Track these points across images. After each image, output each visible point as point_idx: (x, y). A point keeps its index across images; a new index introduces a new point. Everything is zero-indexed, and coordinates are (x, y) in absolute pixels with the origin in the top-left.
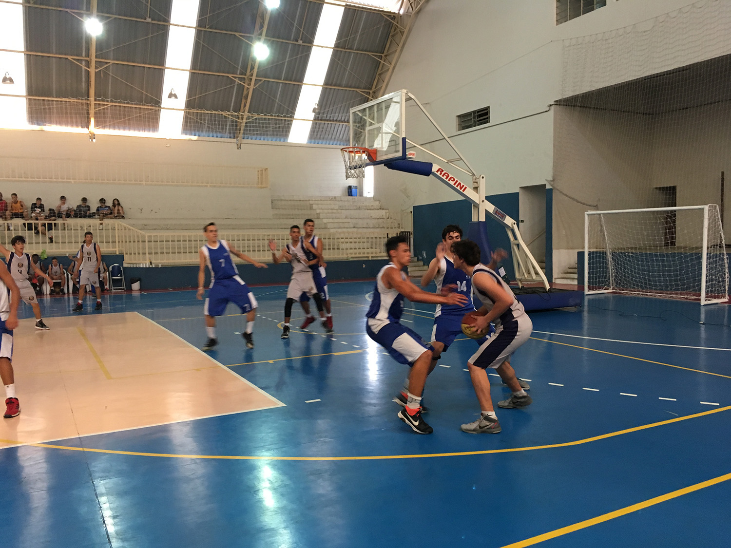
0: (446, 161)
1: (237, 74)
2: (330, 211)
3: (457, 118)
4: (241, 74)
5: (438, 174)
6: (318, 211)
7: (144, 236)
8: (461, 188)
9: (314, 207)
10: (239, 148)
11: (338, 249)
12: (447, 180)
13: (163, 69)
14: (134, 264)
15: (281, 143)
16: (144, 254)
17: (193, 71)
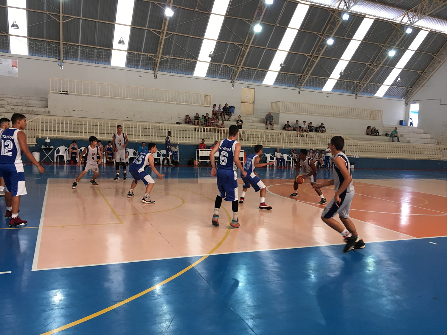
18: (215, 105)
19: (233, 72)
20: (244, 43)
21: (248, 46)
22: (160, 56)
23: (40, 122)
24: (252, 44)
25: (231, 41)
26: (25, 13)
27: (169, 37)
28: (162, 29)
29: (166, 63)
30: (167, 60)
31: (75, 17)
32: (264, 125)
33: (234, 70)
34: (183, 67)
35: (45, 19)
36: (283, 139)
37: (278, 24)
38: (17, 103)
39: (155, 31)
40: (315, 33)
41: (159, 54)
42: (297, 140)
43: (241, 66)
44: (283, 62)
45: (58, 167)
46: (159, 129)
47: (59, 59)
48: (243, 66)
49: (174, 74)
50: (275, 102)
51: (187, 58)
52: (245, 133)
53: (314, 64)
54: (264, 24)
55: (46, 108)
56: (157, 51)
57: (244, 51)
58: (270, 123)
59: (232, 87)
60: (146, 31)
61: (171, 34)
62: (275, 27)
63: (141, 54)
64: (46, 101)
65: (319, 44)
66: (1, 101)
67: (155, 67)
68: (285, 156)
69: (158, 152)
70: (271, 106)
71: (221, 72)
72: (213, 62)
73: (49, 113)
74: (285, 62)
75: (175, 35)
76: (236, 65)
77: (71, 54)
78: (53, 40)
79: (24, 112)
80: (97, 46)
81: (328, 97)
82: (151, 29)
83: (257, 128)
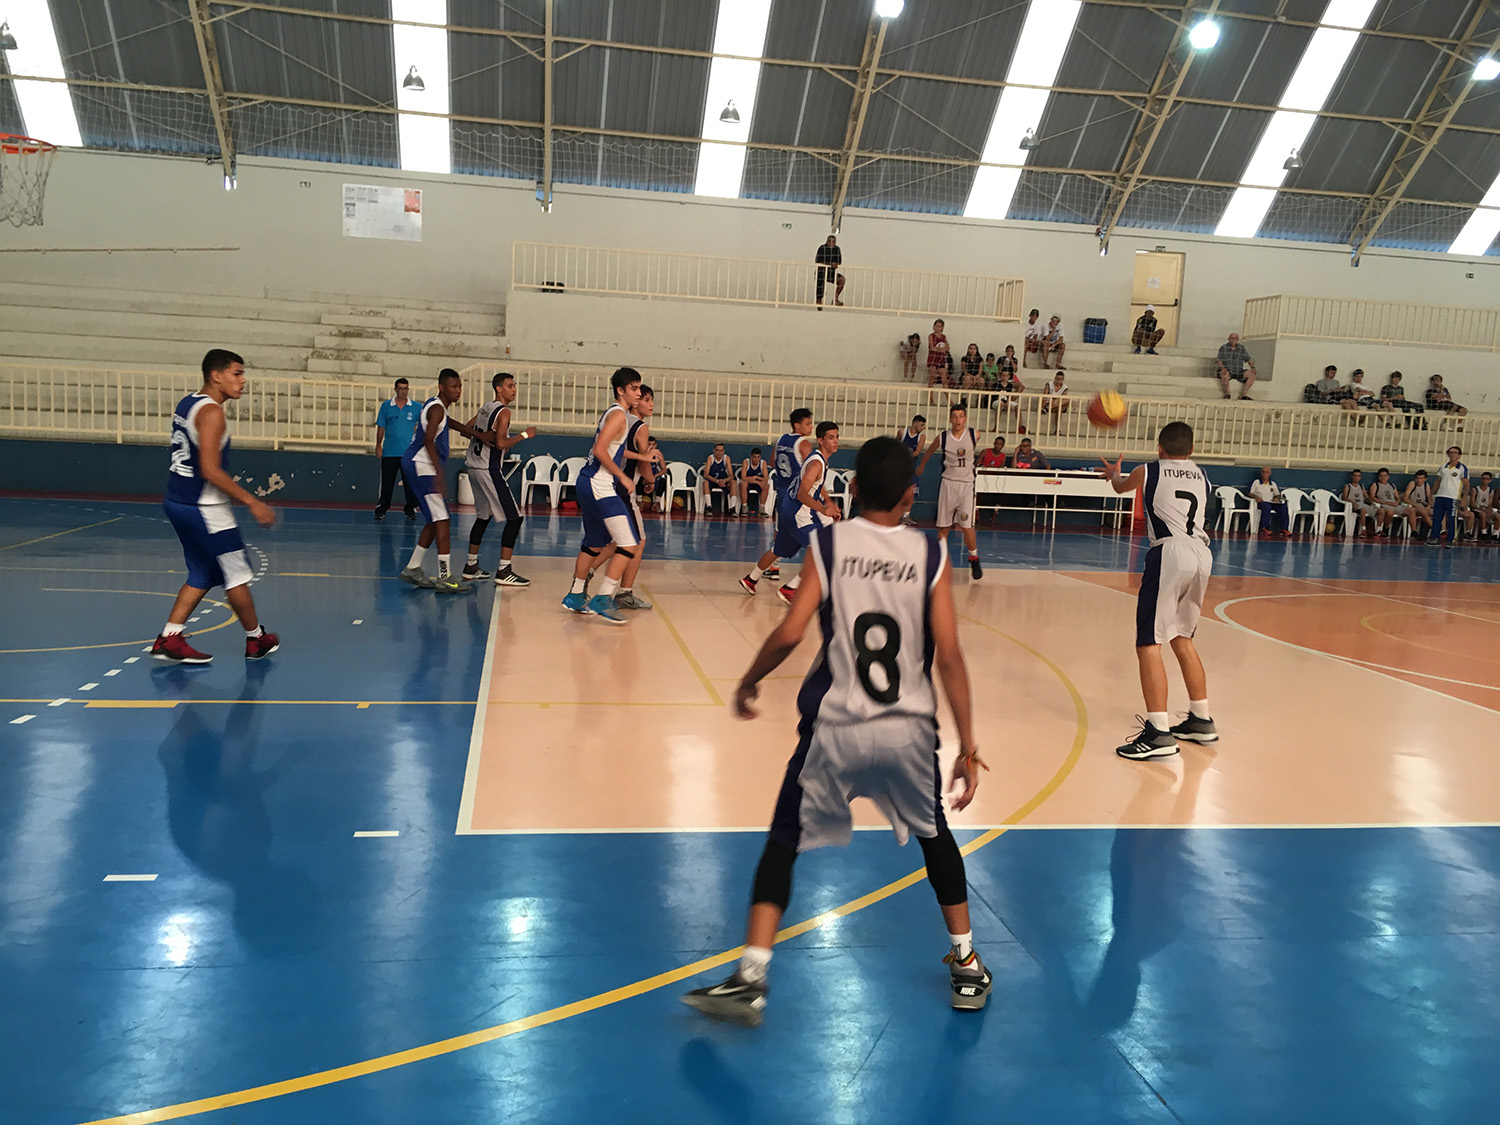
18: (1035, 314)
19: (1107, 199)
20: (1150, 92)
21: (1166, 100)
22: (853, 153)
23: (483, 380)
24: (1178, 95)
25: (1102, 89)
26: (442, 37)
27: (886, 88)
28: (862, 64)
29: (871, 178)
30: (875, 166)
31: (589, 43)
32: (1212, 383)
33: (1109, 191)
34: (928, 188)
35: (501, 55)
36: (1286, 435)
37: (1283, 15)
38: (419, 322)
39: (840, 71)
40: (1429, 40)
41: (849, 148)
42: (1342, 437)
43: (1137, 175)
44: (1295, 152)
45: (530, 520)
46: (843, 401)
47: (539, 182)
48: (1141, 173)
49: (896, 214)
50: (1262, 299)
51: (944, 158)
52: (1143, 414)
53: (1419, 153)
54: (1228, 17)
55: (502, 339)
56: (844, 140)
57: (1151, 121)
58: (1240, 376)
59: (1101, 250)
60: (810, 72)
61: (891, 76)
62: (1270, 26)
63: (791, 153)
64: (499, 314)
65: (1442, 79)
66: (375, 318)
67: (836, 191)
68: (1293, 497)
69: (837, 477)
70: (1246, 315)
71: (1063, 199)
72: (1035, 165)
73: (507, 352)
74: (1305, 152)
75: (907, 81)
76: (1118, 170)
77: (576, 164)
78: (523, 120)
79: (437, 349)
80: (654, 133)
81: (1470, 276)
82: (826, 67)
83: (1189, 393)
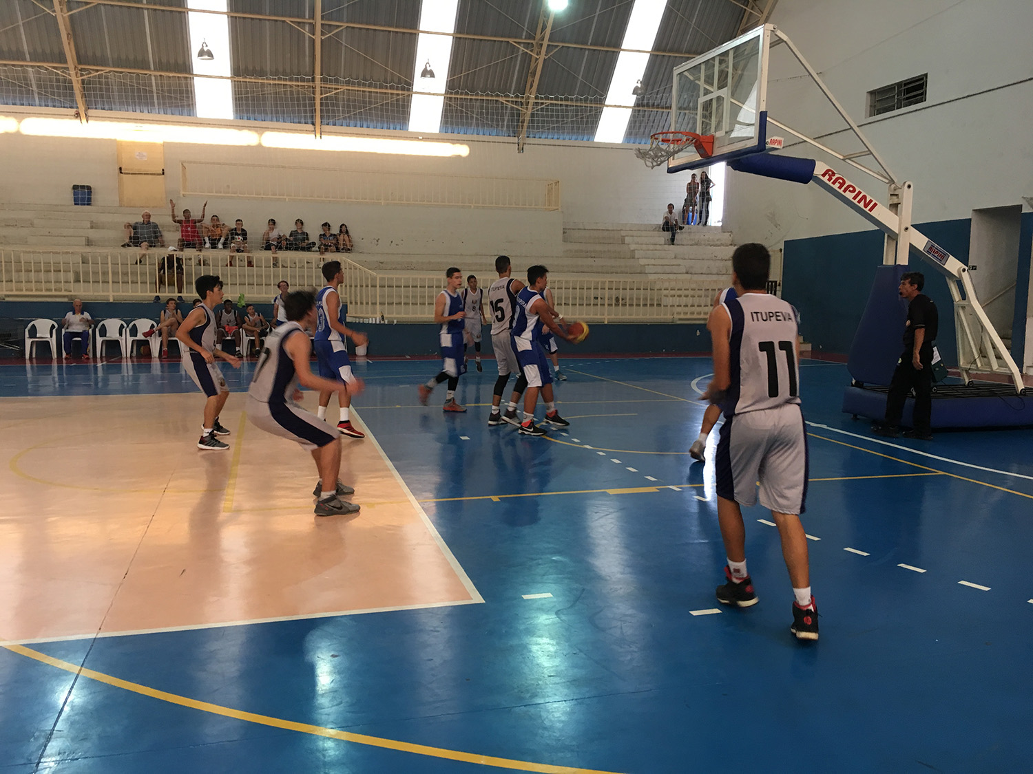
0: (841, 157)
1: (521, 38)
2: (652, 247)
3: (869, 95)
4: (530, 37)
5: (825, 179)
6: (633, 247)
7: (374, 279)
8: (866, 206)
9: (627, 240)
10: (521, 150)
11: (659, 305)
12: (841, 191)
13: (415, 34)
14: (362, 318)
15: (585, 143)
16: (374, 304)
17: (459, 36)
